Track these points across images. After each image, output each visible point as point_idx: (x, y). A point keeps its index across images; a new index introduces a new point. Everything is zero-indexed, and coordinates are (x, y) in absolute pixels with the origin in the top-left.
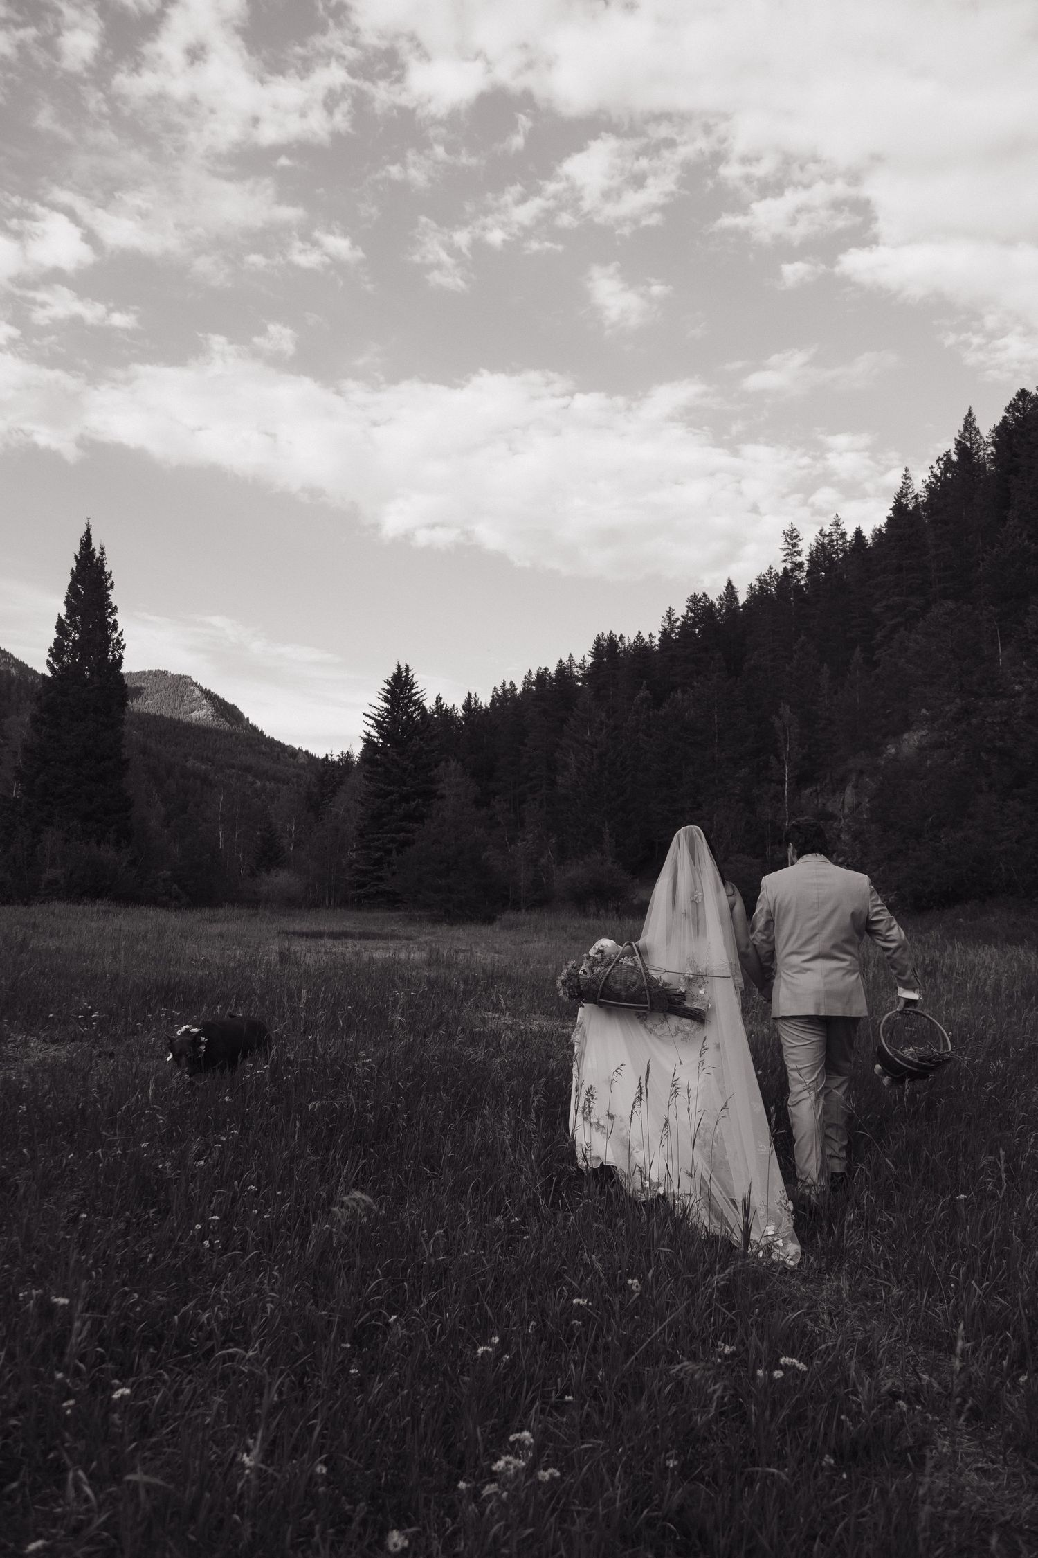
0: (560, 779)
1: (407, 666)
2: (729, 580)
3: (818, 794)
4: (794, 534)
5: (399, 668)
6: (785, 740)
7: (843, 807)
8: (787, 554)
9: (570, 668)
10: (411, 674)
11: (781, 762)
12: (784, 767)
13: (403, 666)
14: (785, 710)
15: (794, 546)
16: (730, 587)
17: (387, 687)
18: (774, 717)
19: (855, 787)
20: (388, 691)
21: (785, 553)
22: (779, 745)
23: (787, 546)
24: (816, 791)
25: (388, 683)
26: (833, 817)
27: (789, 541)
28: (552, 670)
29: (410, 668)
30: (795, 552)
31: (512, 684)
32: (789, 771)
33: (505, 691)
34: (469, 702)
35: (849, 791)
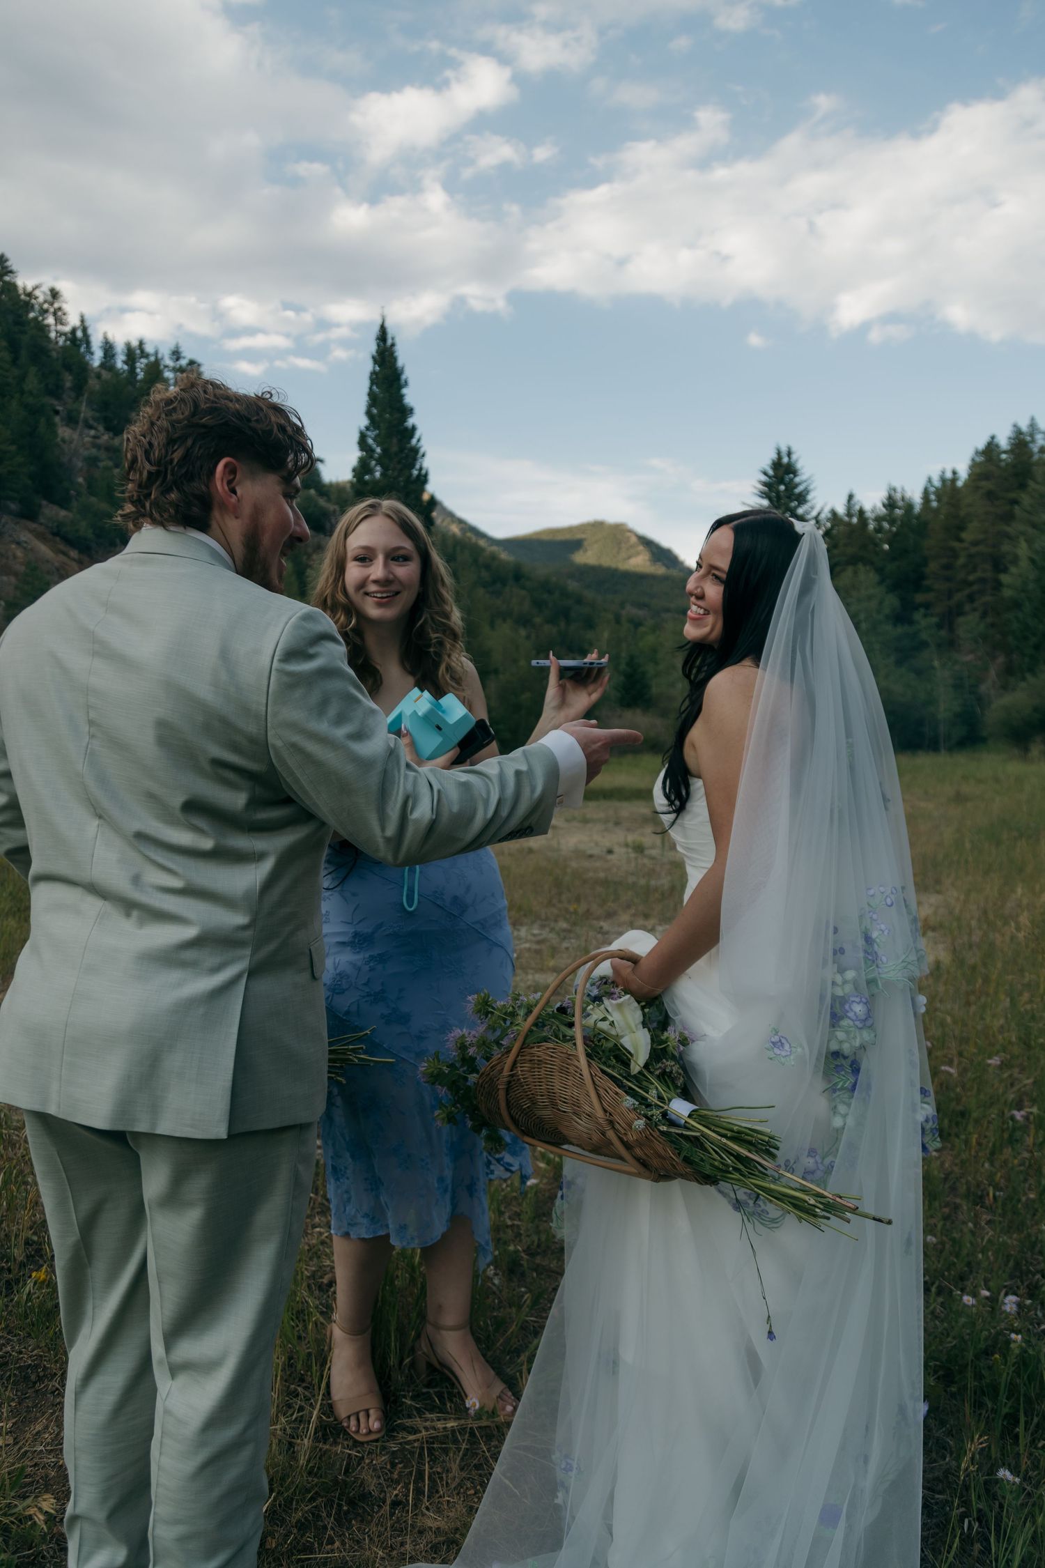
0: (1005, 578)
1: (790, 449)
5: (779, 453)
9: (1032, 435)
10: (794, 457)
13: (784, 449)
17: (764, 478)
20: (765, 484)
25: (765, 473)
28: (1003, 442)
29: (794, 450)
31: (954, 473)
33: (943, 480)
34: (891, 495)
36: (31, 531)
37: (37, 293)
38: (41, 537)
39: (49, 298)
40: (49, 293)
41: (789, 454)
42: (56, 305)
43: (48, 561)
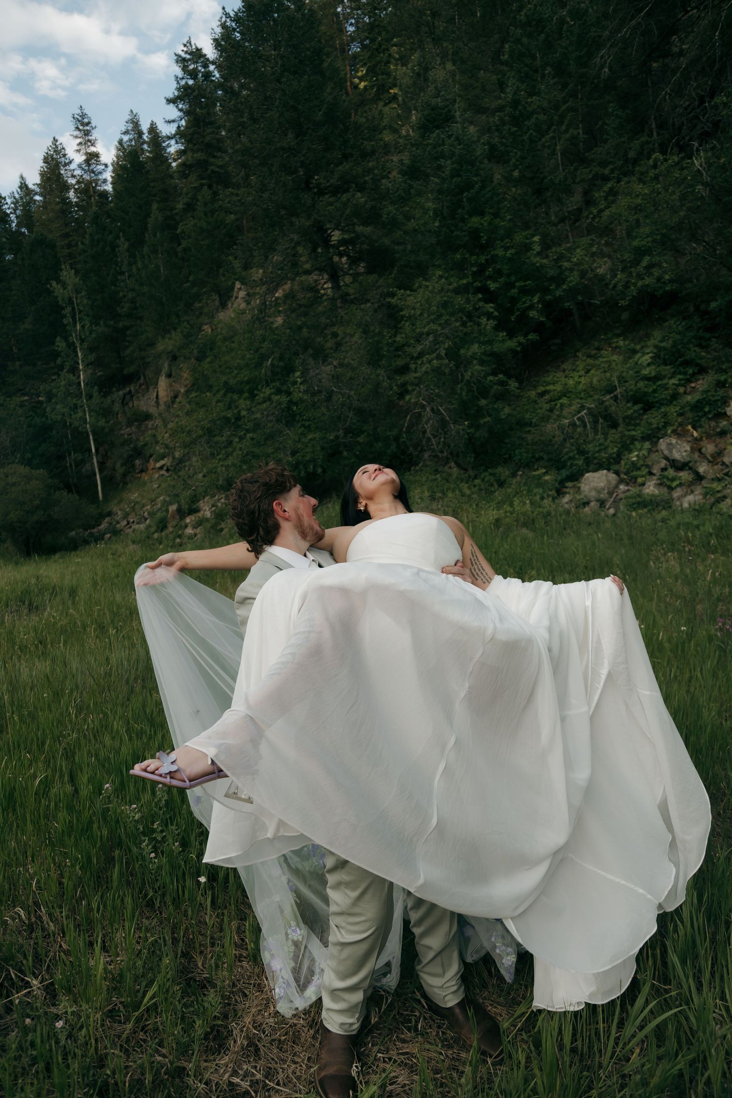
2: (22, 177)
3: (132, 396)
4: (86, 120)
6: (74, 317)
7: (157, 403)
8: (80, 144)
11: (71, 346)
12: (75, 352)
14: (68, 275)
15: (87, 133)
16: (23, 186)
18: (54, 284)
19: (169, 376)
21: (79, 141)
22: (65, 321)
23: (77, 133)
24: (130, 392)
26: (148, 417)
27: (81, 128)
30: (89, 141)
32: (85, 356)
35: (163, 383)
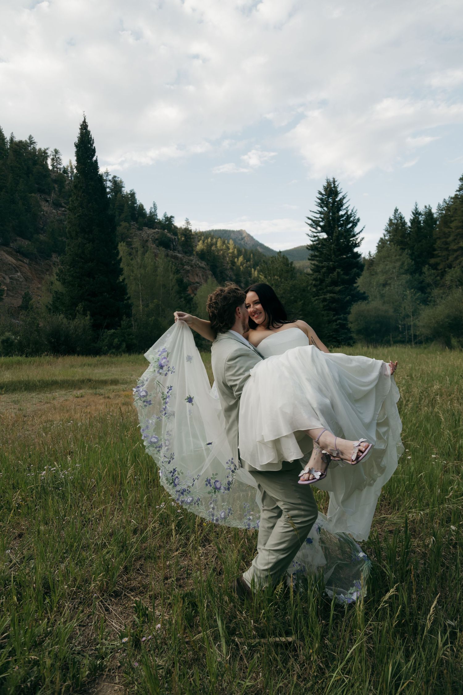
1: (334, 179)
5: (328, 182)
10: (336, 184)
13: (332, 180)
17: (320, 196)
25: (320, 193)
29: (336, 180)
34: (416, 209)
36: (4, 251)
37: (47, 151)
38: (9, 253)
39: (54, 153)
40: (54, 152)
41: (334, 182)
42: (57, 157)
43: (9, 264)
